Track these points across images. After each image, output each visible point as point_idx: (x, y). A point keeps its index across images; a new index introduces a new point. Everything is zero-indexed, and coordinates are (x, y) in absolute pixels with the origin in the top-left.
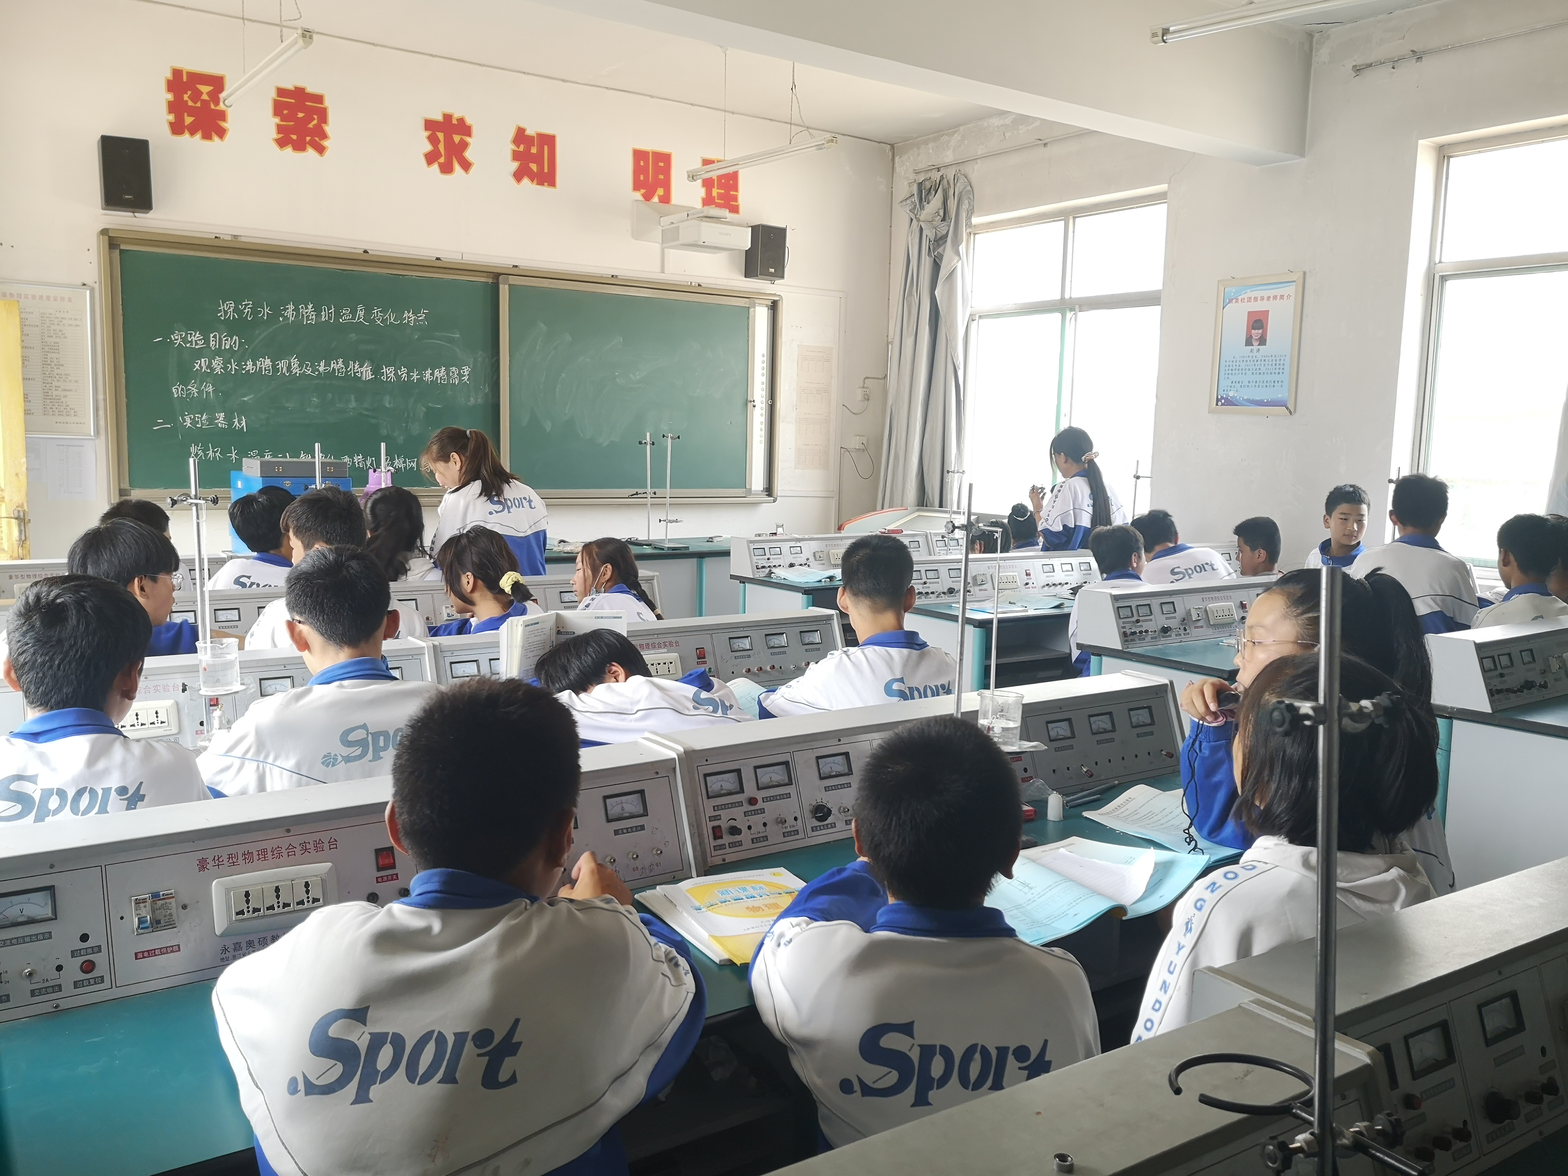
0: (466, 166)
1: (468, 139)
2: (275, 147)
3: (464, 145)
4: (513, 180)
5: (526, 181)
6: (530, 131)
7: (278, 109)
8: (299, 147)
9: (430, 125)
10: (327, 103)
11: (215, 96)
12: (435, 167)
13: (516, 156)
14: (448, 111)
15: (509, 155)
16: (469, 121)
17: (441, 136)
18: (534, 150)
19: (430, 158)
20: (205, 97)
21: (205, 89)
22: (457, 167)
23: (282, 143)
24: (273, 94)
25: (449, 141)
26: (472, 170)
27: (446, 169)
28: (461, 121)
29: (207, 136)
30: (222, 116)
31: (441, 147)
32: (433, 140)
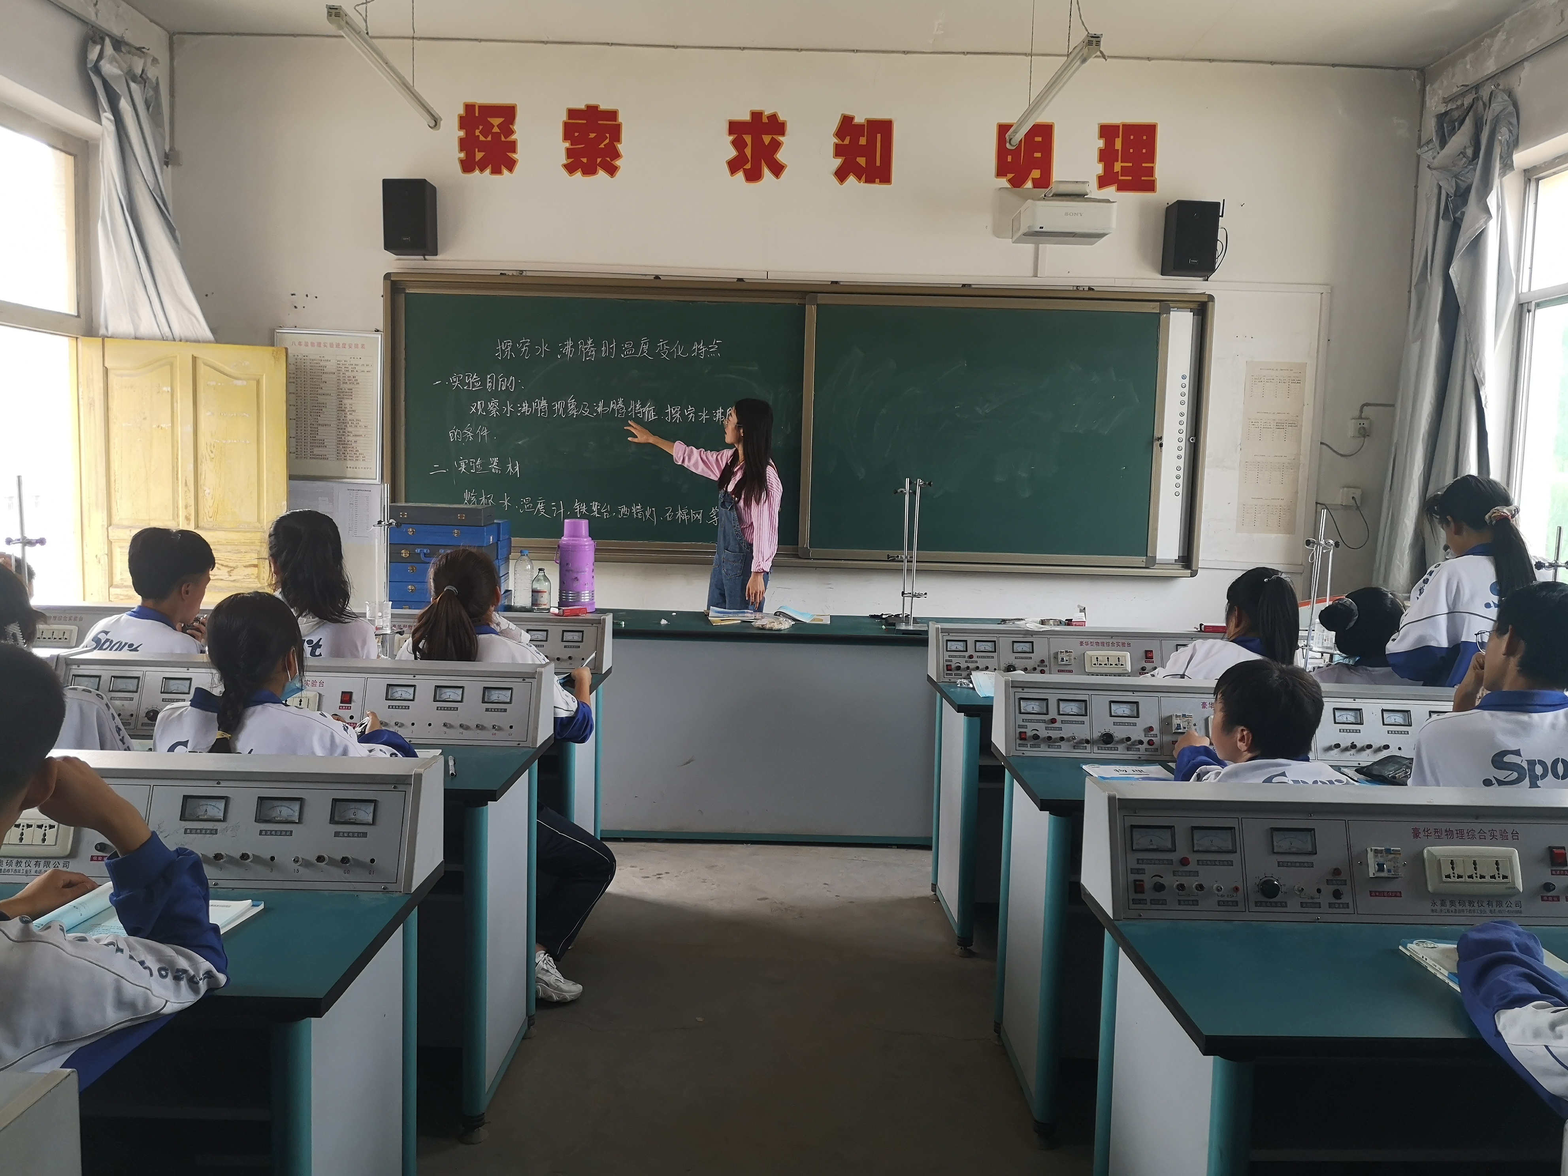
0: (777, 169)
1: (781, 138)
2: (565, 173)
3: (776, 145)
4: (834, 180)
5: (851, 179)
6: (859, 119)
7: (569, 132)
8: (589, 171)
9: (735, 128)
10: (621, 119)
11: (507, 128)
12: (740, 175)
13: (839, 151)
14: (757, 108)
15: (831, 150)
16: (782, 118)
17: (748, 139)
18: (863, 141)
19: (734, 166)
20: (496, 130)
21: (496, 121)
22: (766, 172)
23: (570, 168)
24: (564, 117)
25: (757, 142)
26: (785, 174)
27: (753, 176)
28: (773, 117)
29: (496, 171)
30: (512, 147)
31: (748, 151)
32: (738, 144)
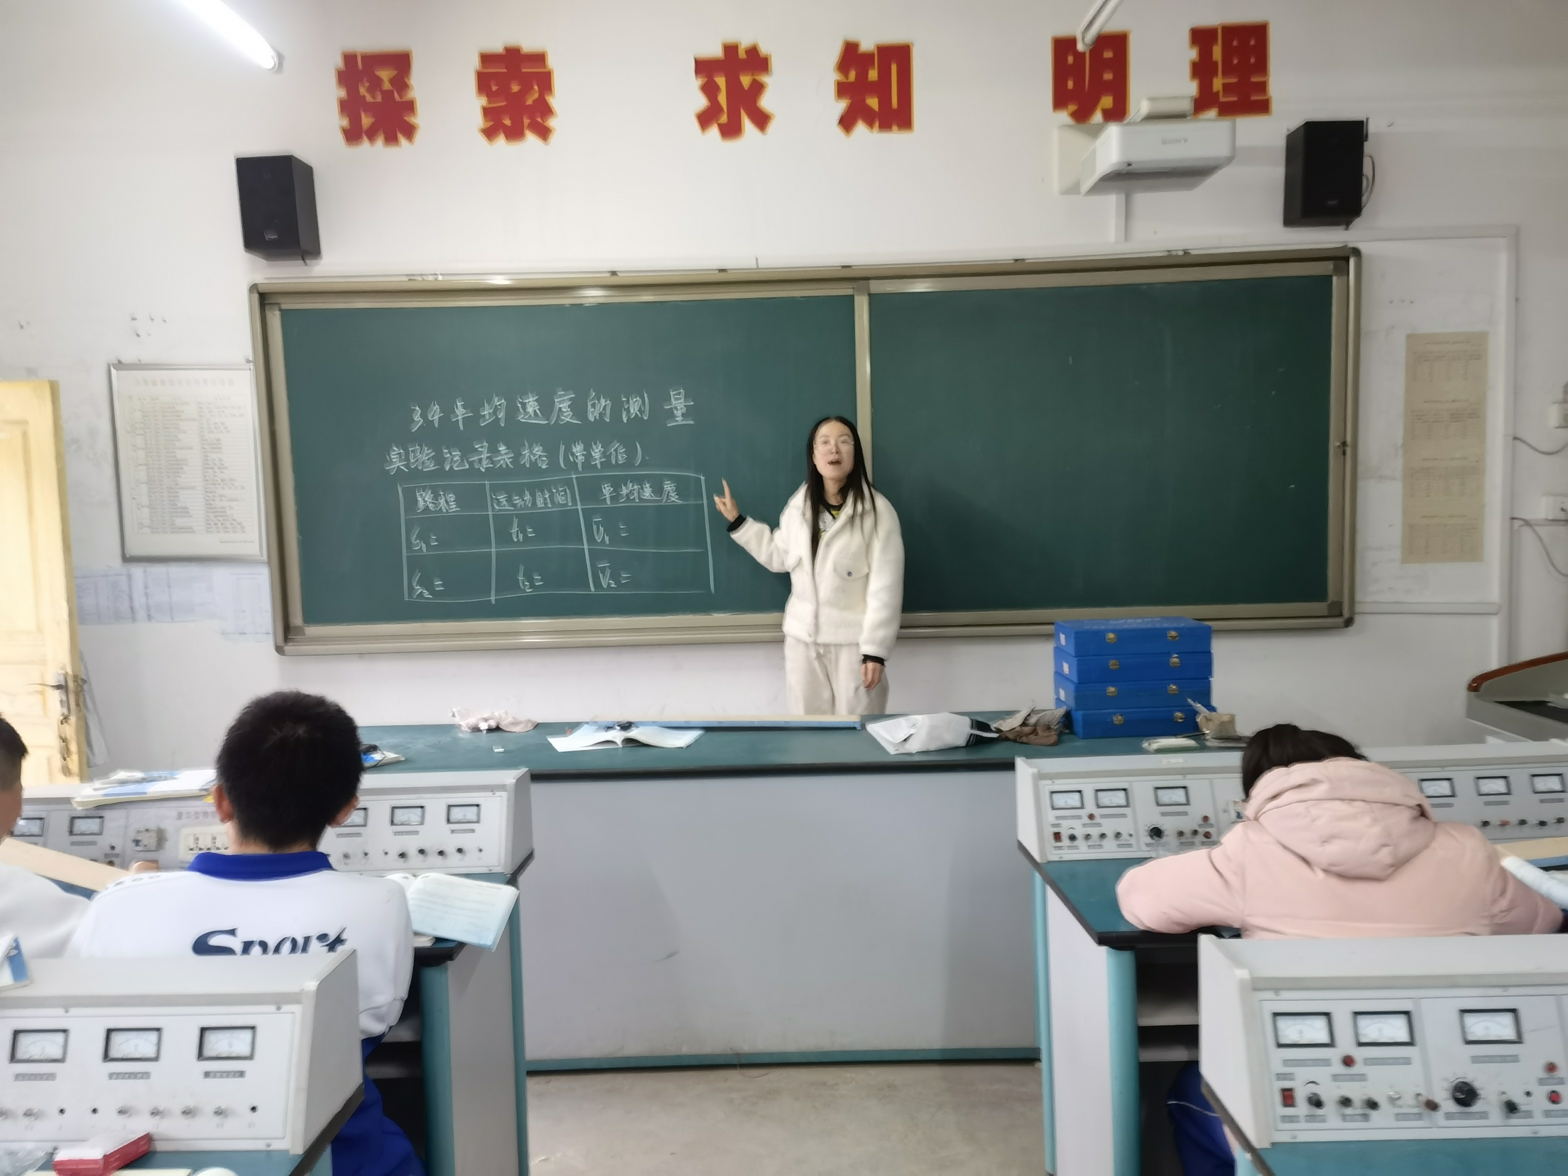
0: (762, 120)
1: (763, 78)
2: (482, 139)
3: (758, 88)
4: (839, 131)
5: (861, 128)
6: (867, 45)
7: (484, 83)
8: (515, 134)
9: (703, 67)
10: (552, 62)
11: (401, 82)
12: (714, 131)
13: (842, 90)
14: (731, 37)
15: (832, 89)
16: (764, 50)
17: (721, 81)
18: (873, 75)
19: (705, 119)
20: (387, 86)
21: (385, 75)
22: (747, 124)
23: (489, 133)
24: (475, 63)
25: (734, 86)
26: (772, 127)
27: (731, 130)
28: (753, 51)
29: (391, 139)
30: (410, 107)
31: (722, 99)
32: (709, 89)
